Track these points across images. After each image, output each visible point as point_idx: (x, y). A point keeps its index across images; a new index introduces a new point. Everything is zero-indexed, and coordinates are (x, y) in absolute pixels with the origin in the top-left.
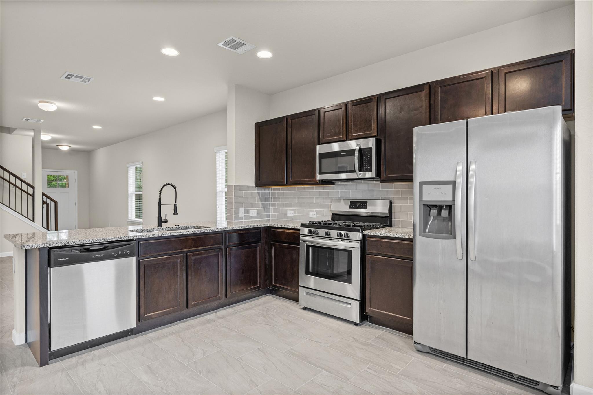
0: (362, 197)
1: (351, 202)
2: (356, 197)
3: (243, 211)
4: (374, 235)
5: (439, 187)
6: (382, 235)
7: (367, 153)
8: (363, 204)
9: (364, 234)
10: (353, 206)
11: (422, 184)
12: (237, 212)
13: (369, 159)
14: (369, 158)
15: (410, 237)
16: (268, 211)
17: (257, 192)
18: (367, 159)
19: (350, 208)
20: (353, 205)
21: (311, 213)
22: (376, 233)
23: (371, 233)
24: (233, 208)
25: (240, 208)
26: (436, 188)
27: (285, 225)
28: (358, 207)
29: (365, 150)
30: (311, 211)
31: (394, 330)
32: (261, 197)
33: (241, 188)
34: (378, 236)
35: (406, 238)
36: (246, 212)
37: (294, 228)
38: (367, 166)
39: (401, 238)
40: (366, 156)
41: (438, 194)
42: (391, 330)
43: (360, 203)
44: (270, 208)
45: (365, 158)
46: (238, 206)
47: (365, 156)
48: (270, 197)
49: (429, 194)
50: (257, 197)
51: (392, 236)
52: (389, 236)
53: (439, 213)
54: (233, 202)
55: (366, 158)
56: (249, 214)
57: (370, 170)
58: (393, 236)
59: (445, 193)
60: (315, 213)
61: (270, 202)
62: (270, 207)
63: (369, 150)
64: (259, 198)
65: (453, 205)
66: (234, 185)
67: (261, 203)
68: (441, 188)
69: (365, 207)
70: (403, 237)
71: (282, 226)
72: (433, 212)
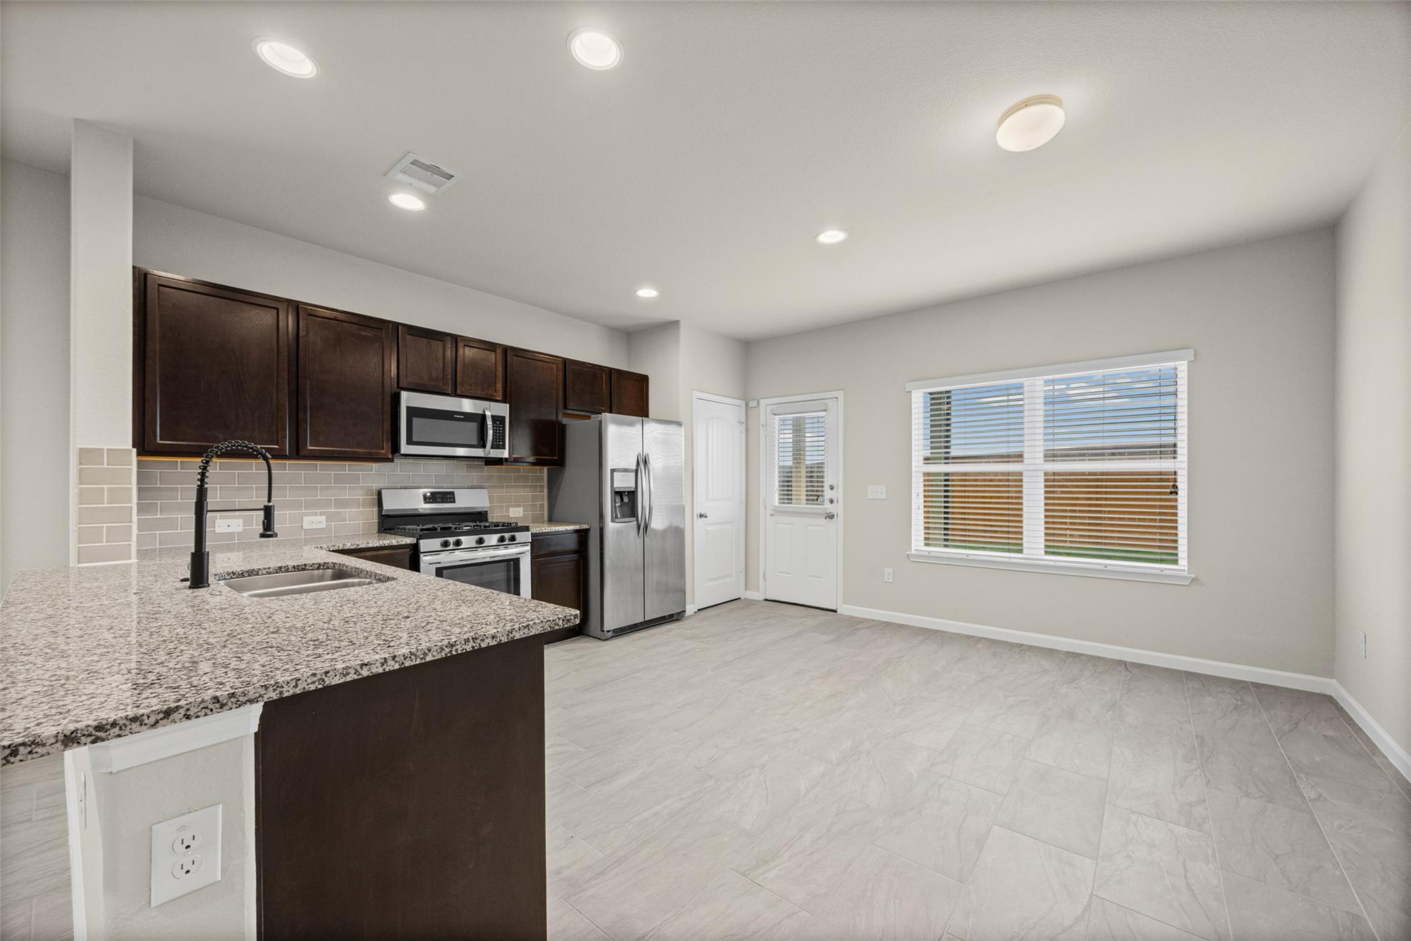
5: (626, 474)
7: (498, 422)
8: (448, 497)
10: (431, 500)
11: (613, 471)
18: (498, 431)
21: (306, 519)
26: (623, 475)
28: (438, 500)
30: (308, 515)
38: (498, 442)
41: (625, 481)
43: (441, 494)
49: (618, 480)
53: (622, 499)
59: (630, 480)
60: (323, 518)
63: (498, 418)
65: (635, 491)
69: (452, 499)
71: (358, 545)
72: (618, 499)
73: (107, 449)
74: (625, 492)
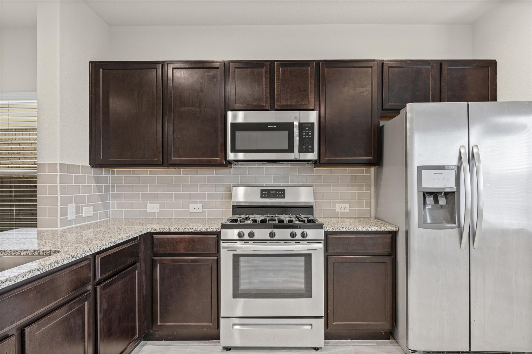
0: (273, 184)
1: (262, 190)
2: (265, 184)
3: (74, 210)
4: (340, 230)
5: (441, 173)
6: (351, 230)
7: (307, 129)
8: (280, 193)
9: (326, 230)
10: (265, 196)
11: (420, 169)
12: (64, 213)
13: (310, 137)
14: (310, 135)
15: (386, 229)
16: (107, 206)
17: (93, 176)
18: (307, 137)
19: (262, 197)
20: (265, 194)
21: (191, 206)
22: (343, 228)
23: (335, 229)
24: (57, 206)
25: (69, 204)
26: (437, 173)
27: (185, 228)
28: (272, 196)
29: (305, 125)
30: (192, 203)
31: (356, 340)
32: (98, 184)
33: (71, 168)
34: (346, 231)
35: (381, 230)
36: (78, 211)
37: (205, 231)
38: (307, 146)
39: (375, 231)
40: (306, 133)
41: (440, 180)
42: (353, 340)
43: (274, 191)
44: (111, 201)
45: (304, 135)
46: (65, 202)
47: (304, 132)
48: (110, 184)
49: (430, 179)
50: (93, 185)
51: (364, 230)
52: (361, 230)
53: (436, 201)
54: (57, 194)
55: (306, 135)
56: (82, 213)
57: (312, 151)
58: (366, 230)
59: (448, 179)
60: (201, 206)
61: (110, 193)
62: (109, 200)
63: (310, 125)
64: (96, 187)
65: (456, 192)
66: (58, 162)
67: (98, 194)
68: (443, 173)
69: (283, 196)
70: (378, 230)
71: (179, 229)
72: (430, 200)
73: (48, 163)
74: (441, 193)
